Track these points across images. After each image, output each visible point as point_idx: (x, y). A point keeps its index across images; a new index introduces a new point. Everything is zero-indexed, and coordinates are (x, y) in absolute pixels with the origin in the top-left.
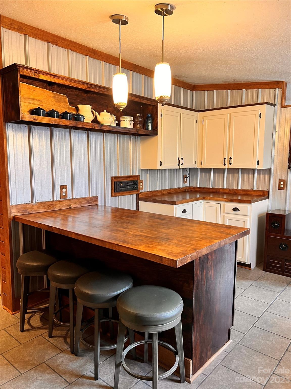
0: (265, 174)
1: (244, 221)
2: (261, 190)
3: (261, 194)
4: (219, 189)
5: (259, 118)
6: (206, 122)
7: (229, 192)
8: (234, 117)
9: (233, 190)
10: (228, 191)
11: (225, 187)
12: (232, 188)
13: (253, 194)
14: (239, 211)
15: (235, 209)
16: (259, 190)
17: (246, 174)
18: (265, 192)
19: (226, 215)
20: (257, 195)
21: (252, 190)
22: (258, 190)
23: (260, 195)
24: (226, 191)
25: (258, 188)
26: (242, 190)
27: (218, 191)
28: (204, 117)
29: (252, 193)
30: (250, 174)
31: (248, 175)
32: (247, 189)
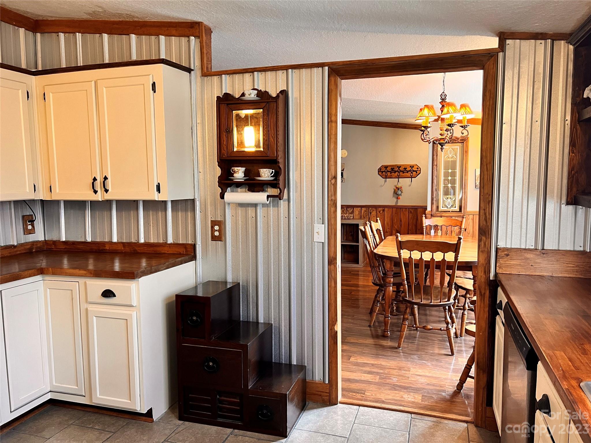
0: (186, 210)
1: (127, 320)
2: (181, 242)
3: (182, 250)
4: (103, 244)
5: (152, 92)
6: (50, 97)
7: (123, 249)
8: (104, 89)
9: (130, 244)
10: (121, 248)
11: (115, 240)
12: (129, 241)
13: (167, 252)
14: (115, 296)
15: (108, 294)
16: (178, 242)
17: (152, 211)
18: (187, 247)
19: (91, 308)
20: (174, 254)
21: (165, 244)
22: (176, 242)
23: (180, 254)
24: (117, 248)
25: (176, 239)
26: (147, 245)
27: (102, 248)
28: (45, 85)
29: (165, 250)
30: (159, 210)
31: (155, 213)
32: (156, 241)
